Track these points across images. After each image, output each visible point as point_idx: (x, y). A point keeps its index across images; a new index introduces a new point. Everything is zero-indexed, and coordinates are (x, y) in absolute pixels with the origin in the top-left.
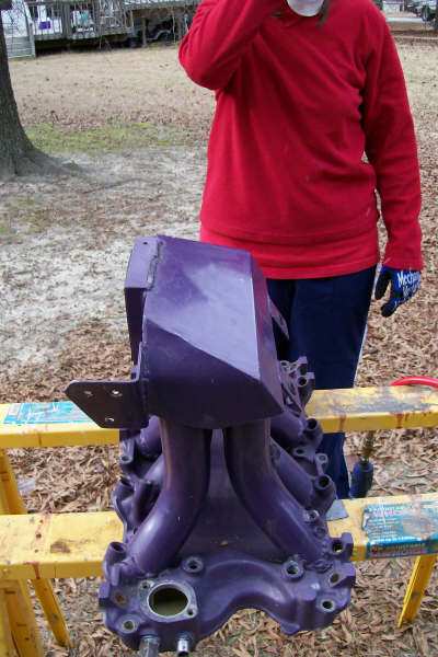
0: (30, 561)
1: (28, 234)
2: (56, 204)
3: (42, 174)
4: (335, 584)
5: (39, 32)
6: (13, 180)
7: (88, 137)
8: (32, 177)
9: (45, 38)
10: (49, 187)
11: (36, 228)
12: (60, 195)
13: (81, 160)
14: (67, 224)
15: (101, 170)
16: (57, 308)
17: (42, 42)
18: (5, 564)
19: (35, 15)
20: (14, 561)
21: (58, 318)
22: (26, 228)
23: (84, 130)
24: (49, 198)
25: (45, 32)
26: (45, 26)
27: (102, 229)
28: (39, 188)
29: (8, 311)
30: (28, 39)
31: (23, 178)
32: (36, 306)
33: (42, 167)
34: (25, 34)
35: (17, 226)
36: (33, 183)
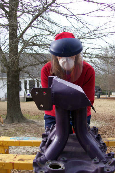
0: (12, 162)
1: (20, 134)
2: (28, 129)
3: (25, 123)
4: (109, 165)
5: (27, 96)
6: (17, 123)
7: (37, 117)
8: (22, 123)
9: (29, 97)
10: (26, 125)
11: (22, 133)
12: (29, 127)
13: (35, 121)
14: (30, 133)
15: (40, 123)
16: (26, 150)
17: (28, 98)
18: (4, 162)
19: (27, 92)
20: (7, 162)
21: (26, 152)
22: (20, 133)
23: (36, 115)
24: (26, 128)
25: (29, 96)
26: (29, 95)
27: (39, 135)
28: (24, 125)
29: (12, 150)
30: (24, 97)
31: (20, 123)
32: (20, 149)
33: (25, 121)
34: (24, 96)
35: (17, 133)
36: (22, 124)
